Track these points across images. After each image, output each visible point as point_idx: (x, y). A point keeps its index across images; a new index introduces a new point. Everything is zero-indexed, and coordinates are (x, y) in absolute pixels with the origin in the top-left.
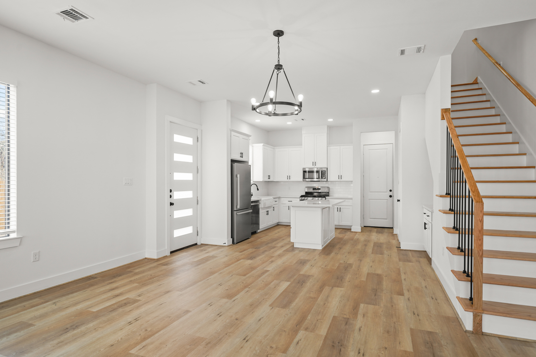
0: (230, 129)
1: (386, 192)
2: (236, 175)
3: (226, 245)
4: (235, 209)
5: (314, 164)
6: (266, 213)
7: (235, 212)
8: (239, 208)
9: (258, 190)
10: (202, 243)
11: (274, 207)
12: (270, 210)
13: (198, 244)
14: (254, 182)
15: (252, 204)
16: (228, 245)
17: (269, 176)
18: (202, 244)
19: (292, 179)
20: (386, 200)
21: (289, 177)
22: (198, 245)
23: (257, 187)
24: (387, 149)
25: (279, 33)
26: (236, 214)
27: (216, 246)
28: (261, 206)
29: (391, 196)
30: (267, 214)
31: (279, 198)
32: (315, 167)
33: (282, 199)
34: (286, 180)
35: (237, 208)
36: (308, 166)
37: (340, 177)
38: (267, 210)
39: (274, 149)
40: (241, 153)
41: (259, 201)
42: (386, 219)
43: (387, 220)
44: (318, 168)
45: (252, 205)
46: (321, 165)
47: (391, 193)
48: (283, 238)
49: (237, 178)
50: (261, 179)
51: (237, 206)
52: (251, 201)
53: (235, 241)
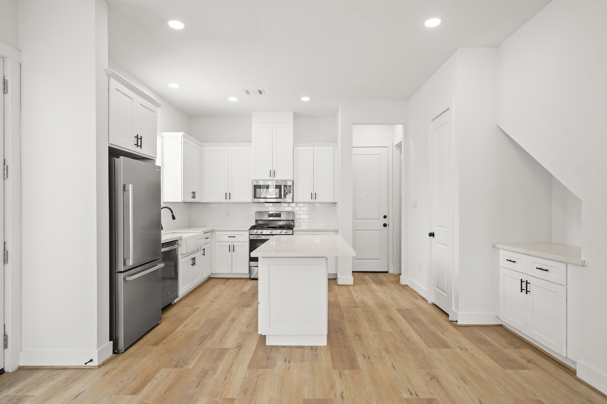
0: (106, 70)
1: (379, 219)
2: (124, 186)
3: (95, 363)
4: (121, 268)
5: (273, 173)
6: (191, 262)
7: (121, 276)
8: (131, 264)
9: (174, 218)
10: (22, 364)
11: (204, 250)
12: (198, 256)
13: (6, 371)
14: (164, 203)
15: (163, 250)
16: (101, 362)
17: (193, 193)
18: (21, 368)
19: (234, 199)
20: (379, 232)
21: (228, 196)
22: (8, 373)
23: (172, 212)
24: (380, 155)
26: (124, 279)
27: (65, 369)
28: (182, 251)
29: (385, 225)
30: (194, 264)
31: (212, 231)
32: (274, 178)
33: (218, 233)
34: (223, 200)
35: (127, 264)
36: (263, 177)
37: (314, 196)
38: (193, 256)
39: (201, 146)
40: (137, 137)
41: (178, 240)
42: (379, 259)
43: (380, 261)
44: (277, 181)
45: (163, 252)
46: (283, 176)
47: (385, 221)
48: (232, 315)
49: (125, 193)
50: (179, 199)
51: (127, 260)
52: (162, 242)
53: (121, 345)
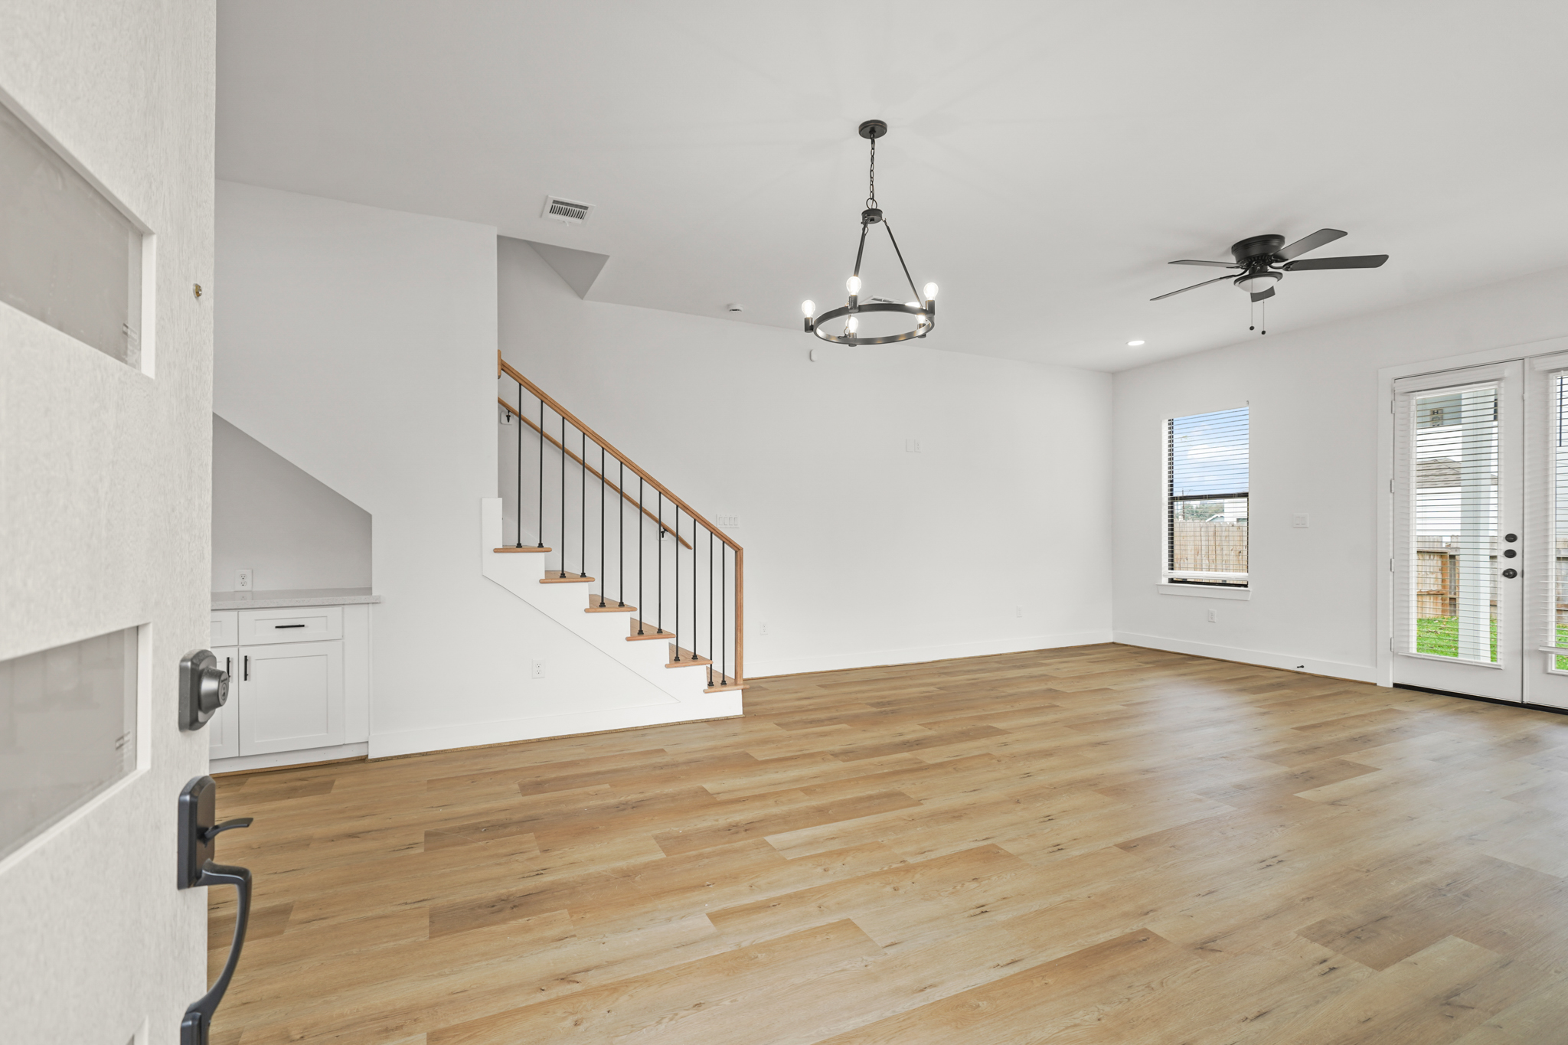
25: (873, 130)
